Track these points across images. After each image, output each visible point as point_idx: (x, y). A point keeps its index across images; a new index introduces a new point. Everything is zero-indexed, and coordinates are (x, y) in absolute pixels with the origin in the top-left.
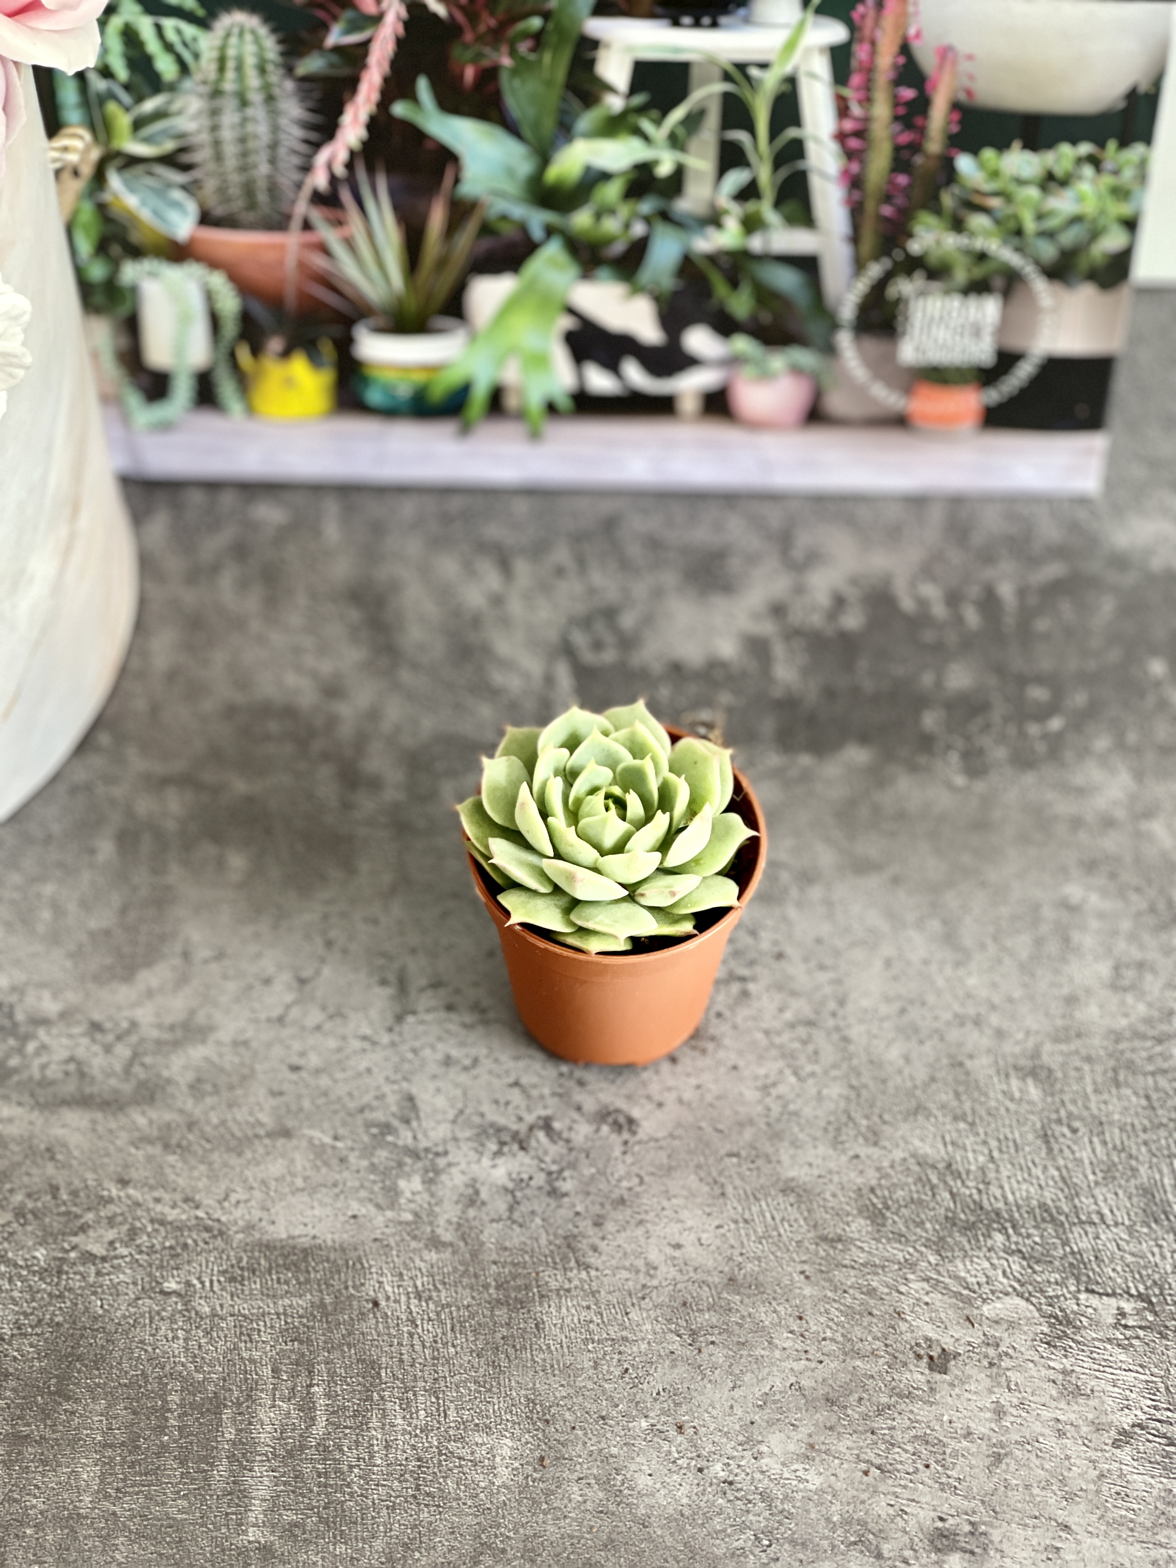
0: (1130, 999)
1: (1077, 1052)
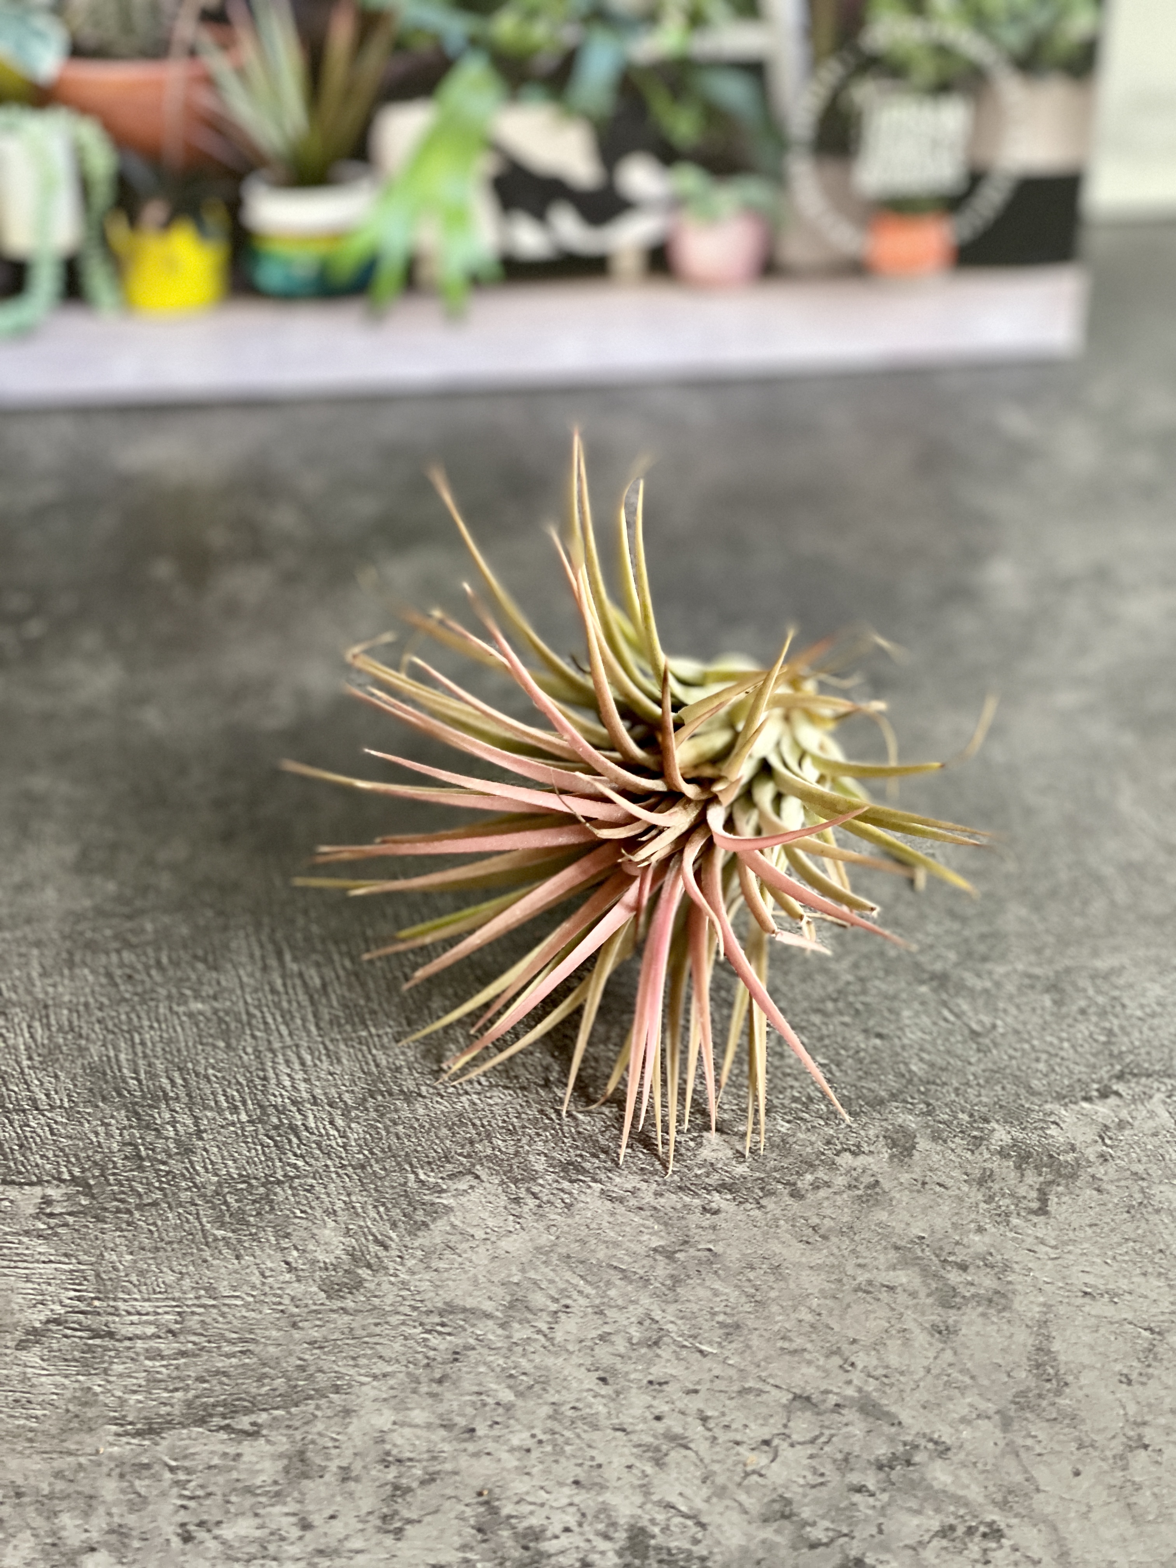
0: (97, 880)
1: (25, 938)
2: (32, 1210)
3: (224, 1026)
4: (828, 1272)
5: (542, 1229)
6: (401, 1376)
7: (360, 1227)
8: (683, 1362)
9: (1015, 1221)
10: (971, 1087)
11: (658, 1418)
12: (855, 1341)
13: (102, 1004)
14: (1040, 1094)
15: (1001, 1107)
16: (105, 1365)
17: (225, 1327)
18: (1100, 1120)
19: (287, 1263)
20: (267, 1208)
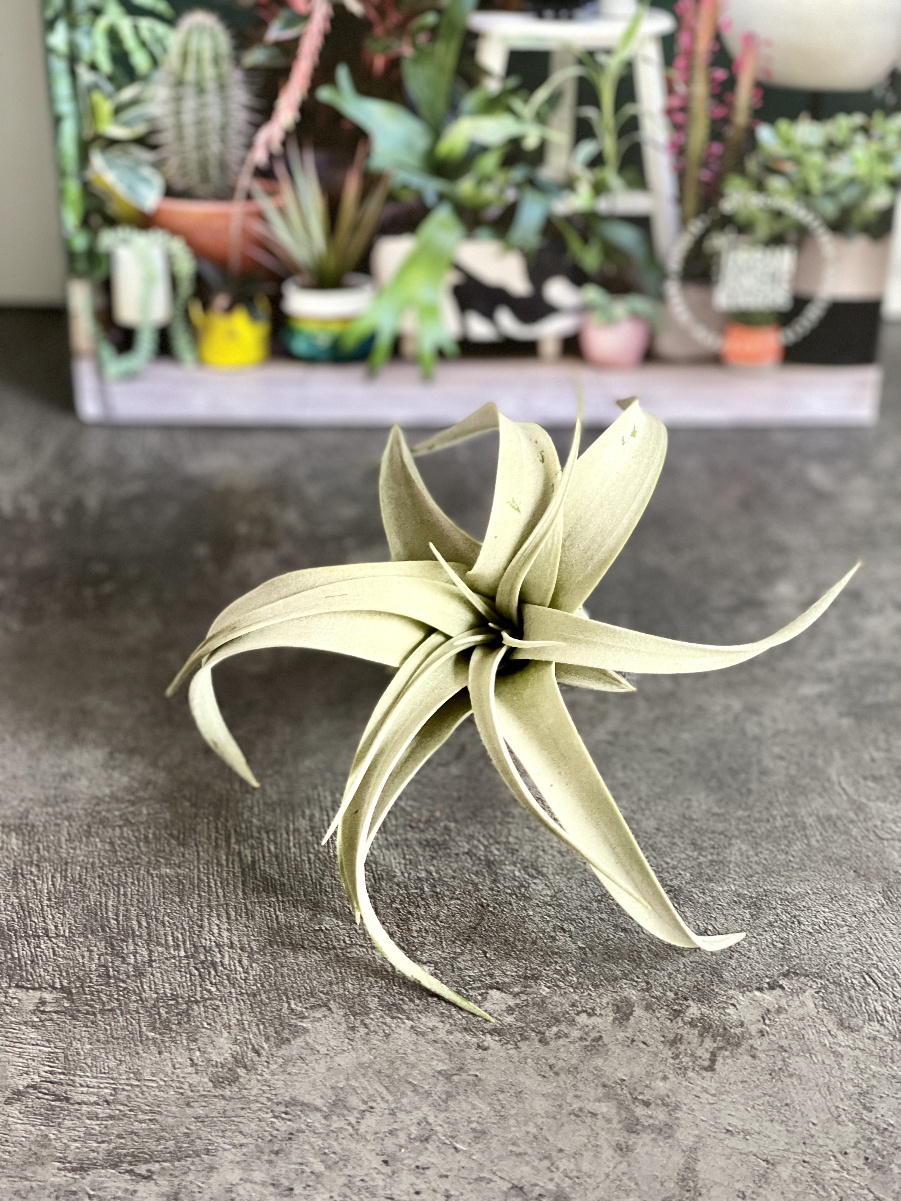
2: (32, 1008)
3: (181, 887)
4: (554, 1099)
5: (366, 1050)
6: (252, 1146)
7: (245, 1038)
8: (442, 1155)
9: (690, 1074)
10: (680, 973)
11: (417, 1193)
12: (561, 1151)
13: (103, 864)
14: (727, 982)
15: (698, 990)
16: (60, 1120)
17: (143, 1101)
18: (765, 1005)
19: (191, 1060)
20: (186, 1019)
